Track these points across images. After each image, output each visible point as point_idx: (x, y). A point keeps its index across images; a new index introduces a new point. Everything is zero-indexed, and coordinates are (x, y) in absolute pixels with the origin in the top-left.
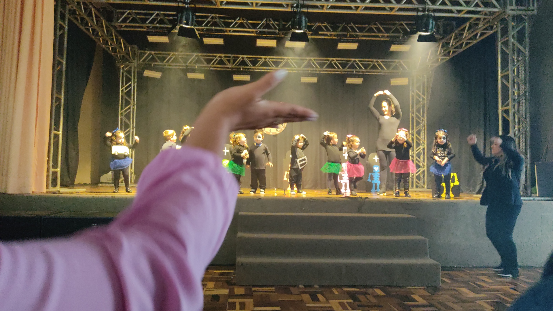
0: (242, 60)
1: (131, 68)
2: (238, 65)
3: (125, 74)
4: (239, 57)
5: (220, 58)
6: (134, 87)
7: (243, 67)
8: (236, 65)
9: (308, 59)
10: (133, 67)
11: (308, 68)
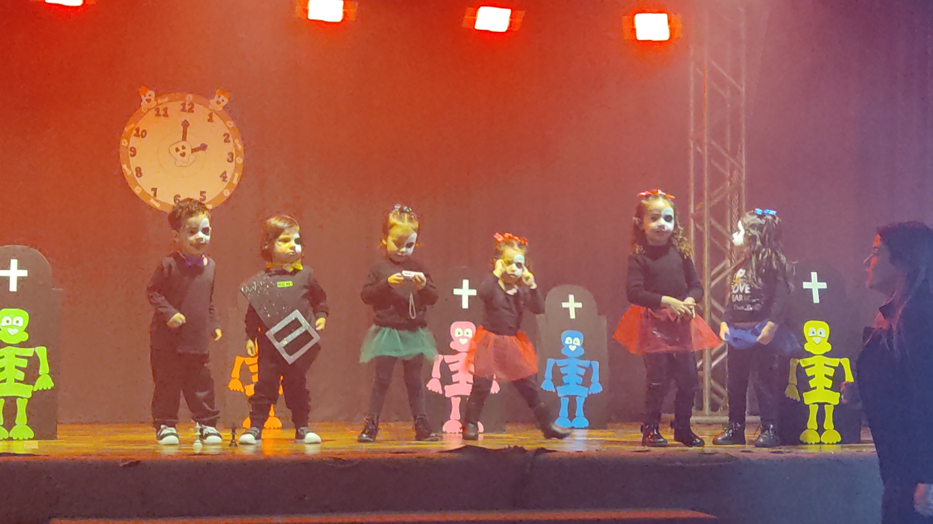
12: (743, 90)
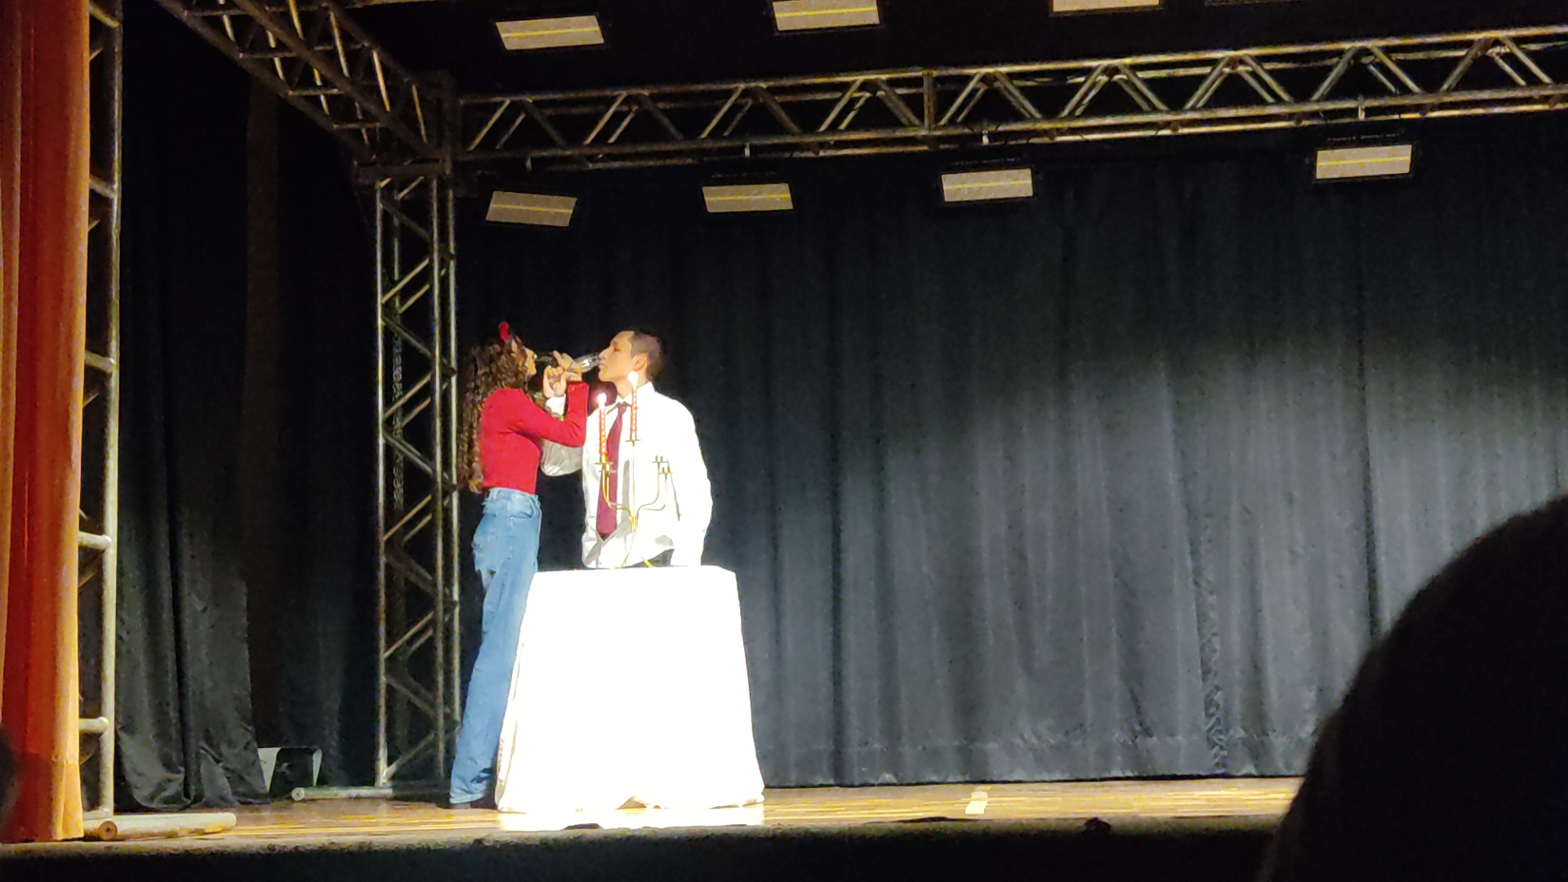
0: (983, 89)
1: (424, 187)
2: (965, 123)
3: (396, 222)
4: (969, 78)
5: (868, 95)
6: (444, 281)
7: (993, 128)
8: (952, 121)
9: (1349, 49)
10: (435, 183)
11: (1355, 98)
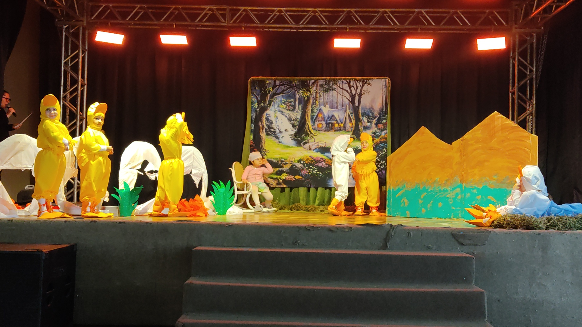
1: (78, 29)
2: (238, 23)
3: (69, 38)
4: (240, 10)
5: (211, 12)
6: (83, 58)
7: (246, 25)
8: (234, 22)
9: (346, 11)
10: (81, 28)
11: (346, 25)
12: (534, 70)
